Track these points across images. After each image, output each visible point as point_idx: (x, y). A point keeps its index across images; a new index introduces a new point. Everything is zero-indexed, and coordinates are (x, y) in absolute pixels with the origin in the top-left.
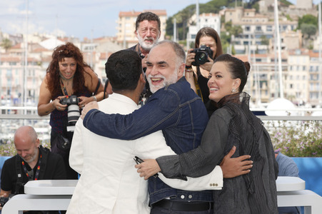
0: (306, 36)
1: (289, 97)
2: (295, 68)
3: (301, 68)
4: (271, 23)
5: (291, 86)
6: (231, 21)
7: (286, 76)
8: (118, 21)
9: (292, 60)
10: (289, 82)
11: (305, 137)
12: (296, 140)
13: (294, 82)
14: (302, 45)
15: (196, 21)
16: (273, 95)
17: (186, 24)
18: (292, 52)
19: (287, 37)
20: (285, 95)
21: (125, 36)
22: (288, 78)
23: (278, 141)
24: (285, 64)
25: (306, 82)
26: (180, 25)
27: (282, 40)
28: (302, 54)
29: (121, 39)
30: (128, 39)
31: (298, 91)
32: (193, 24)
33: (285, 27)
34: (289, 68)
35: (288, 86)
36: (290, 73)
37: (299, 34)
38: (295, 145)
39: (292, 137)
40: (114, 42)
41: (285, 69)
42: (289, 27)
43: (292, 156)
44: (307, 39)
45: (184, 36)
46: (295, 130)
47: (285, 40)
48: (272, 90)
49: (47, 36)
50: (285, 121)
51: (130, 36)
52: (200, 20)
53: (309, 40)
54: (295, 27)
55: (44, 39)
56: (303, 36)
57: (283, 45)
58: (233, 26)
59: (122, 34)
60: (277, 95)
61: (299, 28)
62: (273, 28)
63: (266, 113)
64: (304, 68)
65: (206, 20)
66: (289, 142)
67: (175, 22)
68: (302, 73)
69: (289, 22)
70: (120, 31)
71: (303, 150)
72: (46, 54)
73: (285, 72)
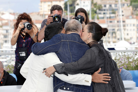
0: (134, 9)
1: (127, 40)
2: (129, 25)
3: (132, 25)
4: (117, 3)
5: (128, 34)
6: (96, 3)
7: (125, 29)
8: (40, 4)
9: (128, 21)
10: (126, 32)
11: (135, 60)
12: (131, 62)
13: (129, 32)
14: (132, 14)
16: (118, 39)
17: (74, 5)
18: (128, 17)
19: (125, 10)
20: (125, 39)
22: (126, 30)
23: (121, 62)
24: (124, 24)
25: (135, 32)
26: (71, 5)
27: (122, 12)
28: (133, 18)
29: (42, 13)
30: (45, 13)
31: (131, 37)
32: (78, 4)
33: (124, 5)
34: (126, 25)
35: (126, 34)
36: (127, 28)
37: (131, 8)
38: (130, 65)
39: (128, 60)
40: (38, 15)
41: (124, 26)
42: (126, 5)
43: (129, 70)
44: (135, 10)
45: (73, 11)
46: (130, 57)
48: (118, 37)
49: (4, 12)
50: (125, 52)
51: (46, 12)
52: (81, 3)
54: (129, 5)
55: (3, 14)
56: (133, 9)
57: (123, 14)
58: (97, 5)
59: (42, 10)
60: (120, 39)
61: (131, 5)
62: (118, 5)
63: (115, 49)
64: (134, 25)
65: (84, 3)
66: (127, 63)
67: (68, 4)
68: (133, 28)
69: (126, 2)
70: (41, 9)
71: (134, 67)
72: (4, 22)
73: (124, 28)
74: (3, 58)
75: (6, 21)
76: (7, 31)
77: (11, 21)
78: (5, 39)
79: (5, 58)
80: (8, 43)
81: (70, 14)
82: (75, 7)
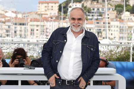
0: (118, 13)
1: (111, 39)
2: (113, 26)
3: (116, 27)
4: (103, 7)
5: (112, 34)
6: (86, 6)
7: (109, 30)
8: (38, 5)
9: (112, 23)
10: (111, 32)
11: (117, 53)
12: (113, 54)
13: (113, 33)
14: (116, 17)
15: (72, 6)
17: (67, 7)
18: (112, 20)
19: (110, 13)
20: (109, 38)
21: (41, 12)
22: (110, 31)
23: (105, 54)
24: (109, 25)
25: (118, 33)
26: (64, 7)
27: (108, 15)
28: (116, 20)
29: (39, 13)
31: (114, 36)
32: (70, 7)
33: (109, 9)
34: (111, 27)
35: (110, 34)
36: (111, 29)
37: (115, 12)
38: (112, 56)
39: (111, 53)
40: (36, 14)
42: (111, 9)
43: (111, 61)
44: (119, 14)
45: (66, 12)
46: (113, 50)
47: (109, 15)
49: (8, 11)
50: (108, 46)
52: (73, 6)
53: (120, 15)
54: (114, 9)
55: (6, 12)
56: (117, 13)
57: (109, 17)
58: (87, 8)
59: (40, 11)
60: (105, 38)
61: (115, 10)
62: (105, 9)
63: (100, 42)
64: (117, 27)
65: (76, 5)
66: (110, 55)
67: (62, 6)
68: (116, 29)
69: (111, 7)
70: (39, 9)
71: (116, 58)
72: (7, 19)
73: (109, 28)
74: (4, 50)
75: (9, 18)
76: (9, 27)
77: (13, 18)
78: (7, 33)
79: (6, 49)
80: (10, 37)
81: (63, 14)
82: (68, 9)
